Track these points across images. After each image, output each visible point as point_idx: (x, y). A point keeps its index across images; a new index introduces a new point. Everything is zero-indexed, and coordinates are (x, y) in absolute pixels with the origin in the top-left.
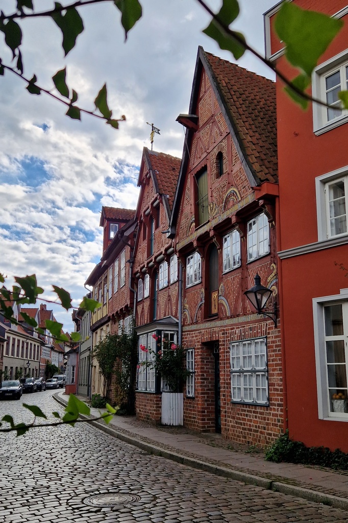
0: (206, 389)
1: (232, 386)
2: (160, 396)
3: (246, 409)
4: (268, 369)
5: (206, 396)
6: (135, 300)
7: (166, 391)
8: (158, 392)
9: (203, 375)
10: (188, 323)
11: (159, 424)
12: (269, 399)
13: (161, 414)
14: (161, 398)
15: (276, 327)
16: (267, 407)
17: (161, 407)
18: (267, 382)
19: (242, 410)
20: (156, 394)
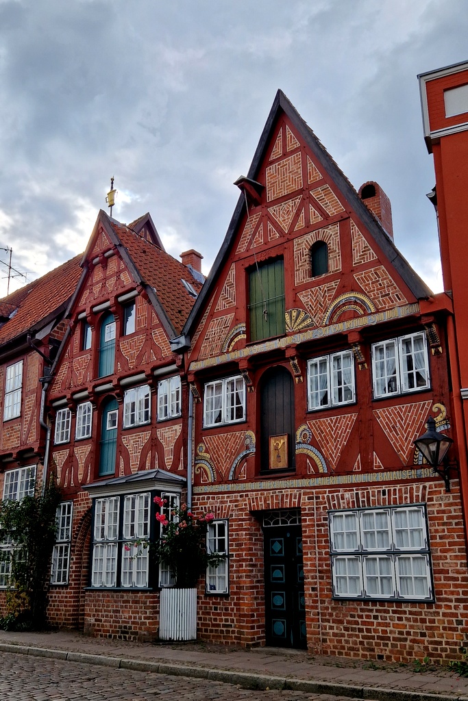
0: (255, 580)
1: (334, 576)
2: (158, 595)
3: (375, 608)
4: (429, 550)
5: (255, 591)
6: (48, 442)
7: (165, 586)
8: (154, 587)
9: (251, 560)
10: (211, 480)
11: (156, 640)
12: (433, 592)
13: (158, 623)
14: (159, 597)
15: (448, 491)
16: (429, 603)
17: (158, 612)
18: (428, 568)
19: (362, 610)
20: (151, 592)
